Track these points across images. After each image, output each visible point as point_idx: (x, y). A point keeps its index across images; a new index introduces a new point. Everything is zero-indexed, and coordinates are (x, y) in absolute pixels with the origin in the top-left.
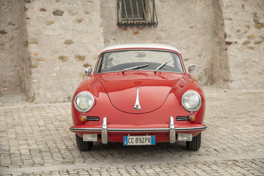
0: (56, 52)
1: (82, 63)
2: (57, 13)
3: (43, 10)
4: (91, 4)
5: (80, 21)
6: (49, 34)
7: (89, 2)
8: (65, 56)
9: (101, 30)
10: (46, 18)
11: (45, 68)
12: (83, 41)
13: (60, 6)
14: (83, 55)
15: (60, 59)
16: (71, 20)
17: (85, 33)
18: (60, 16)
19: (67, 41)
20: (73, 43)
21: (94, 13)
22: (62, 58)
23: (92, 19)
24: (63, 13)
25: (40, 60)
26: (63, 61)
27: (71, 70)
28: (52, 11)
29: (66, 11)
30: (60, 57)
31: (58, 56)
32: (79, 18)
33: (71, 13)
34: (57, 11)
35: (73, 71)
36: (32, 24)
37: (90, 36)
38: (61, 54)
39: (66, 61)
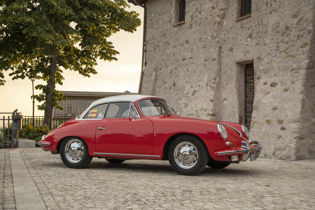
0: (265, 116)
1: (280, 126)
2: (273, 85)
3: (265, 83)
4: (297, 74)
5: (286, 90)
6: (265, 102)
7: (296, 73)
8: (270, 119)
9: (301, 97)
10: (266, 90)
11: (256, 129)
12: (285, 107)
13: (276, 79)
14: (282, 119)
15: (267, 122)
16: (280, 90)
17: (288, 100)
18: (274, 88)
19: (274, 107)
20: (277, 109)
21: (297, 83)
22: (268, 121)
23: (295, 87)
24: (277, 84)
25: (255, 122)
26: (268, 124)
27: (272, 132)
28: (270, 83)
29: (279, 83)
30: (267, 121)
31: (265, 120)
32: (287, 87)
33: (282, 84)
34: (274, 83)
35: (272, 133)
36: (257, 95)
37: (290, 102)
38: (267, 118)
39: (270, 124)
